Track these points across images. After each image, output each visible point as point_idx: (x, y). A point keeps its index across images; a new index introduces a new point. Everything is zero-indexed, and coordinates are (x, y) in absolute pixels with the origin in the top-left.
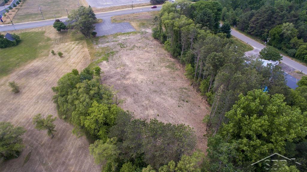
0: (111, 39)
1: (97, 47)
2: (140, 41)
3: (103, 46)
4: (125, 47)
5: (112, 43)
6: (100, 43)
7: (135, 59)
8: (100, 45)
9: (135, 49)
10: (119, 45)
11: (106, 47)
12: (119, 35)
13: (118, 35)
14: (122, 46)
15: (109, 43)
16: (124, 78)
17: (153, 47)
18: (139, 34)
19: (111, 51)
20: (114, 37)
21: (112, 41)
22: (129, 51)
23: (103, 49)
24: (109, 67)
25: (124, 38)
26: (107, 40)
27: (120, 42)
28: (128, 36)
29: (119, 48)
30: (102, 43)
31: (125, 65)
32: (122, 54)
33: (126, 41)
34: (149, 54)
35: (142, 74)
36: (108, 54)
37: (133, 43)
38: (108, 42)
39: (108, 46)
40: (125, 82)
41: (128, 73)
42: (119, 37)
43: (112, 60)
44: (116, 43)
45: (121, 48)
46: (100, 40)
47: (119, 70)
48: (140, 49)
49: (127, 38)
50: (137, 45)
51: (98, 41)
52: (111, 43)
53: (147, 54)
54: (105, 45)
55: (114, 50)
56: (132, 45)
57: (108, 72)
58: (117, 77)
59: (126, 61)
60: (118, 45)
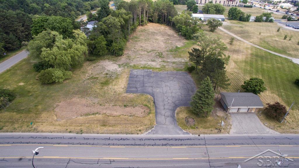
0: (169, 65)
1: (186, 60)
2: (139, 56)
3: (180, 59)
4: (158, 53)
5: (169, 61)
6: (183, 64)
7: (155, 45)
8: (183, 61)
9: (151, 50)
10: (162, 56)
11: (176, 57)
12: (156, 68)
13: (159, 68)
14: (160, 55)
15: (173, 61)
16: (168, 39)
17: (133, 49)
18: (132, 64)
19: (172, 53)
20: (165, 66)
21: (169, 63)
22: (157, 49)
23: (180, 57)
24: (176, 44)
25: (154, 64)
26: (174, 65)
27: (160, 60)
28: (147, 65)
29: (164, 53)
30: (181, 62)
31: (165, 43)
32: (163, 49)
33: (153, 58)
34: (142, 45)
35: (157, 38)
36: (175, 51)
37: (148, 55)
38: (174, 63)
39: (174, 58)
40: (168, 37)
41: (165, 40)
42: (158, 66)
43: (173, 47)
44: (165, 60)
45: (161, 53)
46: (183, 67)
47: (170, 42)
48: (145, 50)
49: (149, 63)
50: (146, 53)
51: (185, 66)
52: (171, 61)
53: (143, 46)
54: (177, 60)
55: (170, 53)
56: (150, 53)
57: (177, 42)
58: (172, 39)
59: (163, 44)
60: (164, 57)
